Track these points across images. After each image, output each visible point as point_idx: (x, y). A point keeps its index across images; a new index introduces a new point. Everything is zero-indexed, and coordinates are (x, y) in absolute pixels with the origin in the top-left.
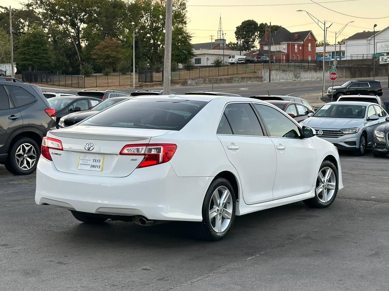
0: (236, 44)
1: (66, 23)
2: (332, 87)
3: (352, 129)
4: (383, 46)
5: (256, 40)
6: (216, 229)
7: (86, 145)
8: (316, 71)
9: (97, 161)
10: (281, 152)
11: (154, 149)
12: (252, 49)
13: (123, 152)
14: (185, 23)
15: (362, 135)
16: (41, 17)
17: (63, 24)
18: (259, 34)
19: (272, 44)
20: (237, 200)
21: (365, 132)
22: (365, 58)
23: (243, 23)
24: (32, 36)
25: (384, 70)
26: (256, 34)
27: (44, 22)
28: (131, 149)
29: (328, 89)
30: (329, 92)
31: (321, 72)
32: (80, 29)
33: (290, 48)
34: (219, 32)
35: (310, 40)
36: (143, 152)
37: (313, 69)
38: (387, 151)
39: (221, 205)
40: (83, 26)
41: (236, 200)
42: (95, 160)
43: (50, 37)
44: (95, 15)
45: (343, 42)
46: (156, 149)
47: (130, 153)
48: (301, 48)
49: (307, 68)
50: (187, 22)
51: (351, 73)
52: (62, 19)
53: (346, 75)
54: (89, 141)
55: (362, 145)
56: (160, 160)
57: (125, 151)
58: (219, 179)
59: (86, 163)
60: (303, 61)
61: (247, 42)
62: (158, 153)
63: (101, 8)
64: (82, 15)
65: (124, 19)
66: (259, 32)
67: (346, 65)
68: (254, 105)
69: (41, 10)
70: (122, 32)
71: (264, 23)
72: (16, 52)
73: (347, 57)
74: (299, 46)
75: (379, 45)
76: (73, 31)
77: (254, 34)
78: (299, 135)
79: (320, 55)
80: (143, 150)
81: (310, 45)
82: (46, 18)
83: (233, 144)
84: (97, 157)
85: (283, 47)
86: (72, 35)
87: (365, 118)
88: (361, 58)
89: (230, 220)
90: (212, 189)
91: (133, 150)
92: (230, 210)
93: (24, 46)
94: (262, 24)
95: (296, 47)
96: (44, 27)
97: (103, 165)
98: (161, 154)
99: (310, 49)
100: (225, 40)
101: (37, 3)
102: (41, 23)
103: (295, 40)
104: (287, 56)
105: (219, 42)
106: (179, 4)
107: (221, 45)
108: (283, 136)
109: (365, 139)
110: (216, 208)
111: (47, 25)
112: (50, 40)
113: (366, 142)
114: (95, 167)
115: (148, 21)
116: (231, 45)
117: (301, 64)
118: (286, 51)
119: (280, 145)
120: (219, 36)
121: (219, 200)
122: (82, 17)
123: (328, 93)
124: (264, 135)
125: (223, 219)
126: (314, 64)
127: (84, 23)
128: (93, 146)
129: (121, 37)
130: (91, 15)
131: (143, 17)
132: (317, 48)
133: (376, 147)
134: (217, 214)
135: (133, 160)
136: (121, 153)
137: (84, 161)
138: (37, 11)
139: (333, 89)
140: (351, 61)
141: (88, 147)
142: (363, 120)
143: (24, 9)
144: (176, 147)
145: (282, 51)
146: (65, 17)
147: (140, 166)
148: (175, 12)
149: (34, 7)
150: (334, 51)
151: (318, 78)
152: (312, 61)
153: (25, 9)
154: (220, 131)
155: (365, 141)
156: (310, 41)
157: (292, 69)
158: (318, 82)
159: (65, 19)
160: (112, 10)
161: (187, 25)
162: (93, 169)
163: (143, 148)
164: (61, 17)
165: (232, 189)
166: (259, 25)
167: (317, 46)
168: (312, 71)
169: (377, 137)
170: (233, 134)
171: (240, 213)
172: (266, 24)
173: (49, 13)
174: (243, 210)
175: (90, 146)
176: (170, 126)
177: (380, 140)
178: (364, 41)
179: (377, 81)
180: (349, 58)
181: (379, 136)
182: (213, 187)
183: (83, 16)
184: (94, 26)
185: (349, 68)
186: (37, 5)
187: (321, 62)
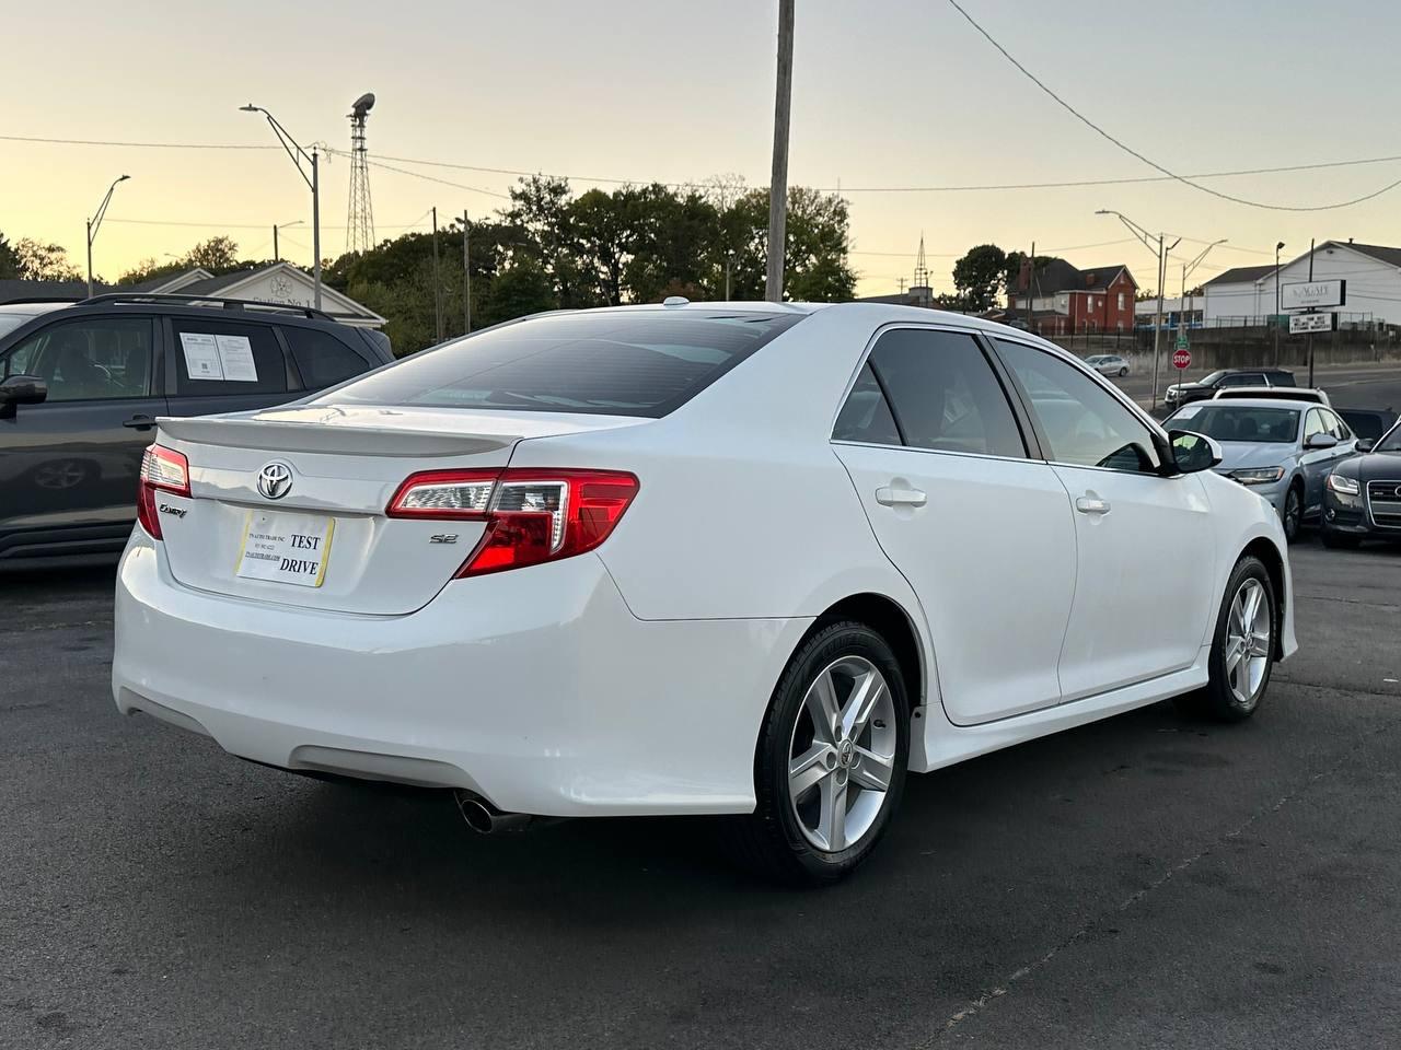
0: (955, 299)
1: (590, 252)
2: (1177, 386)
3: (1265, 470)
4: (1298, 292)
5: (1000, 287)
6: (821, 840)
7: (264, 476)
8: (1136, 352)
9: (305, 542)
10: (1095, 522)
11: (534, 490)
12: (990, 309)
13: (400, 506)
14: (844, 251)
15: (1291, 488)
16: (538, 239)
17: (585, 256)
18: (1007, 277)
19: (1036, 295)
20: (917, 709)
21: (1298, 480)
22: (1250, 324)
23: (971, 252)
24: (516, 278)
25: (1295, 352)
26: (1000, 275)
27: (545, 251)
28: (435, 492)
29: (1169, 389)
30: (1170, 397)
31: (1150, 355)
32: (621, 266)
33: (1077, 304)
34: (918, 271)
35: (1121, 286)
36: (479, 507)
37: (1129, 348)
38: (1367, 530)
39: (845, 736)
40: (627, 258)
41: (911, 711)
42: (298, 541)
43: (556, 283)
44: (652, 236)
45: (1199, 292)
46: (545, 491)
47: (429, 507)
48: (1100, 304)
49: (1115, 345)
50: (849, 249)
51: (1218, 358)
52: (582, 245)
53: (1206, 362)
54: (275, 458)
55: (1291, 515)
56: (555, 544)
57: (411, 502)
58: (836, 628)
59: (265, 552)
60: (1104, 330)
61: (978, 293)
62: (545, 512)
63: (663, 219)
64: (625, 235)
65: (711, 243)
66: (1006, 272)
67: (1207, 339)
68: (994, 342)
69: (539, 226)
70: (707, 273)
71: (1018, 252)
72: (482, 313)
73: (1209, 324)
74: (1096, 298)
75: (1288, 291)
76: (605, 269)
77: (995, 275)
78: (1156, 463)
79: (1146, 319)
80: (482, 495)
81: (1121, 298)
82: (551, 243)
83: (900, 482)
84: (308, 526)
85: (1061, 303)
86: (604, 279)
87: (1300, 441)
88: (1242, 324)
89: (884, 794)
90: (807, 667)
91: (444, 494)
92: (884, 755)
93: (499, 300)
94: (1014, 254)
95: (1090, 300)
96: (546, 262)
97: (327, 560)
98: (559, 517)
99: (1120, 306)
100: (931, 289)
101: (531, 210)
102: (541, 254)
103: (1090, 287)
104: (1070, 320)
105: (918, 293)
106: (832, 209)
107: (922, 300)
108: (1099, 465)
109: (1299, 498)
110: (822, 748)
111: (552, 257)
112: (556, 289)
113: (1302, 508)
114: (297, 568)
115: (763, 246)
116: (945, 301)
117: (1100, 337)
118: (1066, 312)
119: (1091, 494)
120: (918, 281)
121: (835, 717)
122: (624, 240)
123: (1166, 399)
124: (1028, 457)
125: (855, 790)
126: (1132, 338)
127: (628, 253)
128: (289, 480)
129: (705, 282)
130: (642, 237)
131: (753, 238)
132: (1137, 305)
133: (1334, 521)
134: (824, 774)
135: (441, 541)
136: (391, 512)
137: (259, 541)
138: (531, 227)
139: (1179, 389)
140: (1219, 331)
141: (272, 481)
142: (1294, 447)
143: (503, 224)
144: (633, 484)
145: (1056, 310)
146: (589, 241)
147: (469, 570)
148: (823, 227)
149: (525, 218)
150: (1179, 309)
151: (1140, 367)
152: (1128, 331)
153: (507, 223)
154: (847, 428)
155: (1299, 503)
156: (1120, 288)
157: (1080, 348)
158: (1141, 377)
159: (589, 245)
160: (687, 223)
161: (848, 255)
162: (289, 576)
163: (481, 489)
164: (581, 241)
165: (895, 668)
166: (1006, 256)
167: (1137, 301)
168: (1128, 352)
169: (1337, 494)
170: (904, 444)
171: (929, 763)
172: (1022, 253)
173: (556, 231)
174: (941, 749)
175: (275, 479)
176: (632, 402)
177: (1344, 500)
178: (1249, 287)
179: (1285, 373)
180: (1212, 325)
181: (1344, 489)
182: (809, 662)
183: (627, 237)
184: (649, 260)
185: (1215, 347)
186: (531, 215)
187: (1151, 332)
